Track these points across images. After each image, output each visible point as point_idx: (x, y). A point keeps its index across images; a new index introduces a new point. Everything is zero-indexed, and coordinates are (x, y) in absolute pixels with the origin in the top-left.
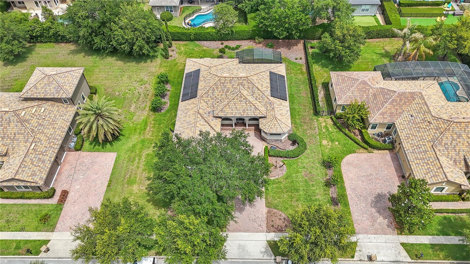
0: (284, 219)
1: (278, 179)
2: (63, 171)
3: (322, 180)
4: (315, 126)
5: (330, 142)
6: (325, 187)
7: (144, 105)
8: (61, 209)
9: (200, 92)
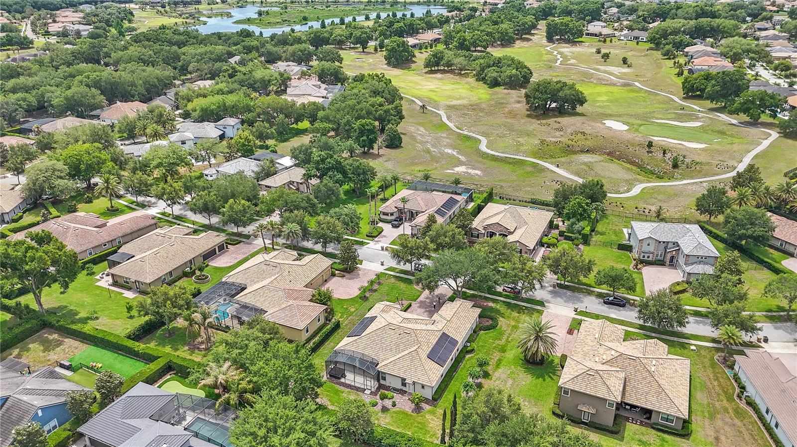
6: (378, 290)
9: (439, 334)
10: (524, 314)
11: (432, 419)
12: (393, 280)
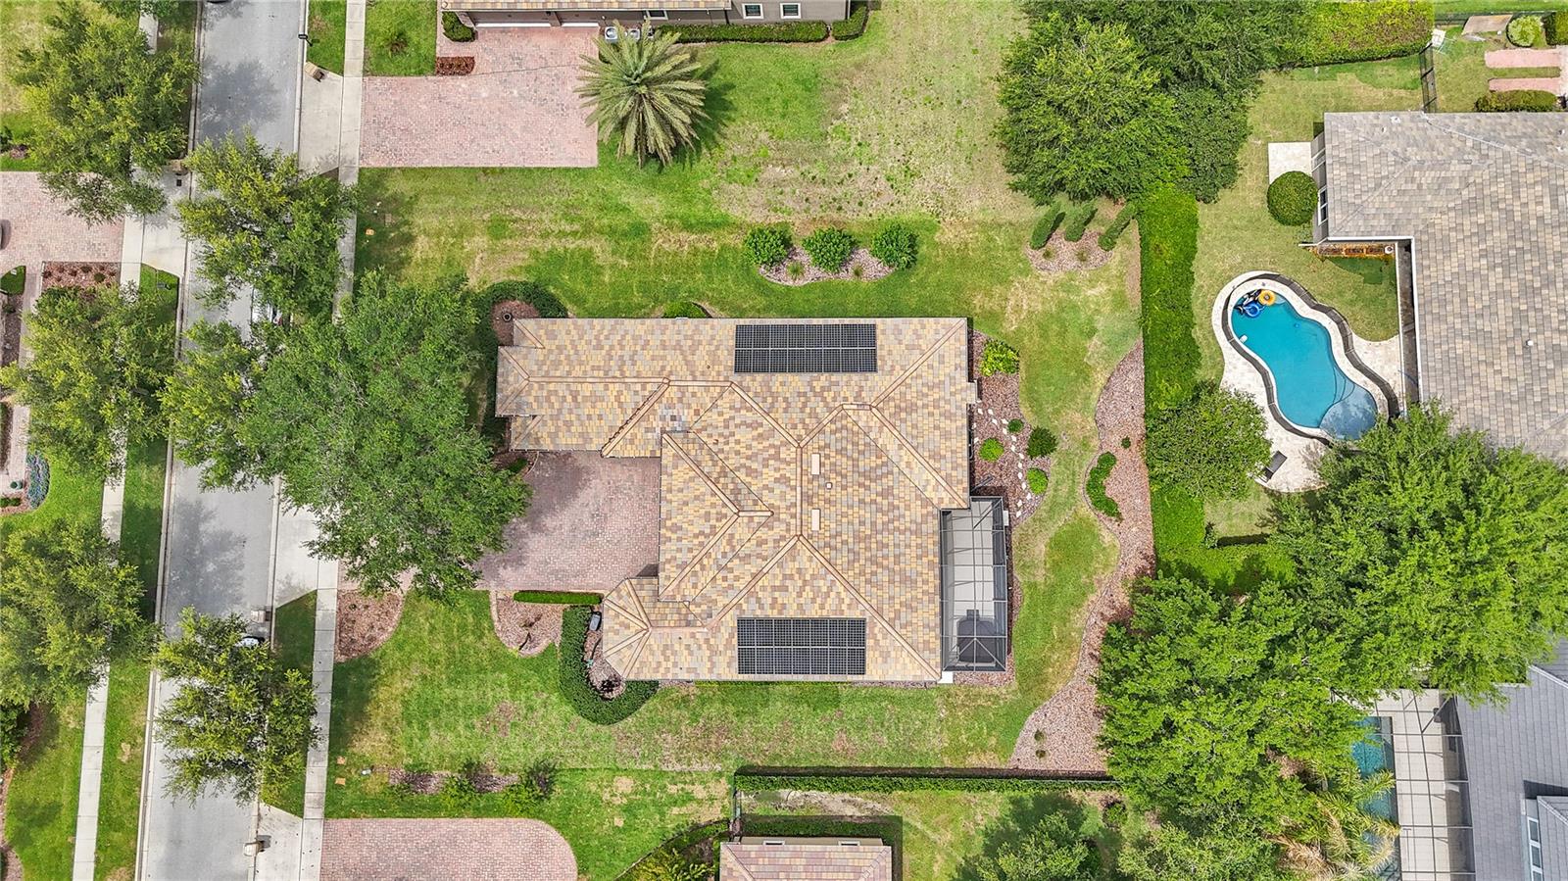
0: (372, 639)
1: (492, 628)
2: (536, 39)
3: (490, 755)
4: (693, 762)
5: (625, 801)
6: (463, 759)
7: (791, 205)
8: (420, 73)
9: (755, 381)
10: (406, 223)
11: (1017, 309)
12: (371, 744)
